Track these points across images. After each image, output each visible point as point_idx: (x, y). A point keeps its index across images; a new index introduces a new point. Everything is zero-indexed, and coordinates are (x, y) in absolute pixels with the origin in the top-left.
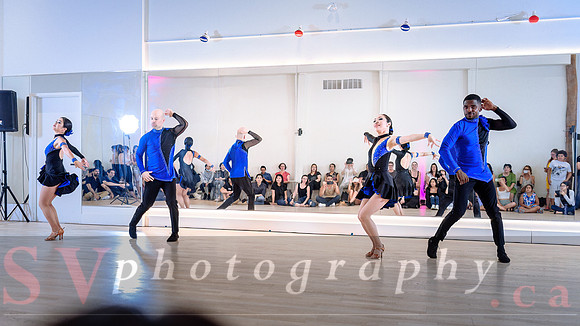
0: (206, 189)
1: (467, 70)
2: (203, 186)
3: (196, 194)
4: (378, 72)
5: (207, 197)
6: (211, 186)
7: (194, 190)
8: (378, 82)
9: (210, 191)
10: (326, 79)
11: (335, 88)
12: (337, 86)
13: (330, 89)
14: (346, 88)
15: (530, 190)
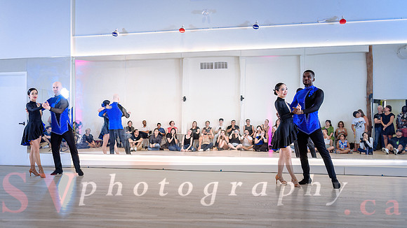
1: (299, 56)
4: (238, 57)
8: (239, 64)
10: (202, 62)
11: (208, 68)
12: (210, 66)
13: (205, 68)
14: (216, 68)
15: (343, 138)
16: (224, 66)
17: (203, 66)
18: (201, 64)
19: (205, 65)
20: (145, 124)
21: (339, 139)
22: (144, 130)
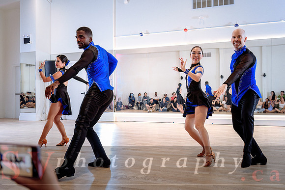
0: (139, 105)
1: (261, 47)
2: (137, 103)
3: (134, 107)
4: (219, 49)
5: (139, 109)
6: (141, 104)
7: (133, 106)
8: (219, 53)
9: (141, 106)
16: (209, 55)
22: (156, 98)
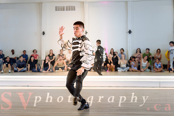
1: (127, 2)
4: (83, 2)
10: (56, 6)
11: (61, 10)
12: (62, 9)
13: (59, 10)
14: (67, 10)
15: (158, 61)
16: (73, 8)
17: (57, 9)
18: (56, 7)
19: (59, 9)
20: (13, 52)
21: (156, 62)
22: (13, 56)
